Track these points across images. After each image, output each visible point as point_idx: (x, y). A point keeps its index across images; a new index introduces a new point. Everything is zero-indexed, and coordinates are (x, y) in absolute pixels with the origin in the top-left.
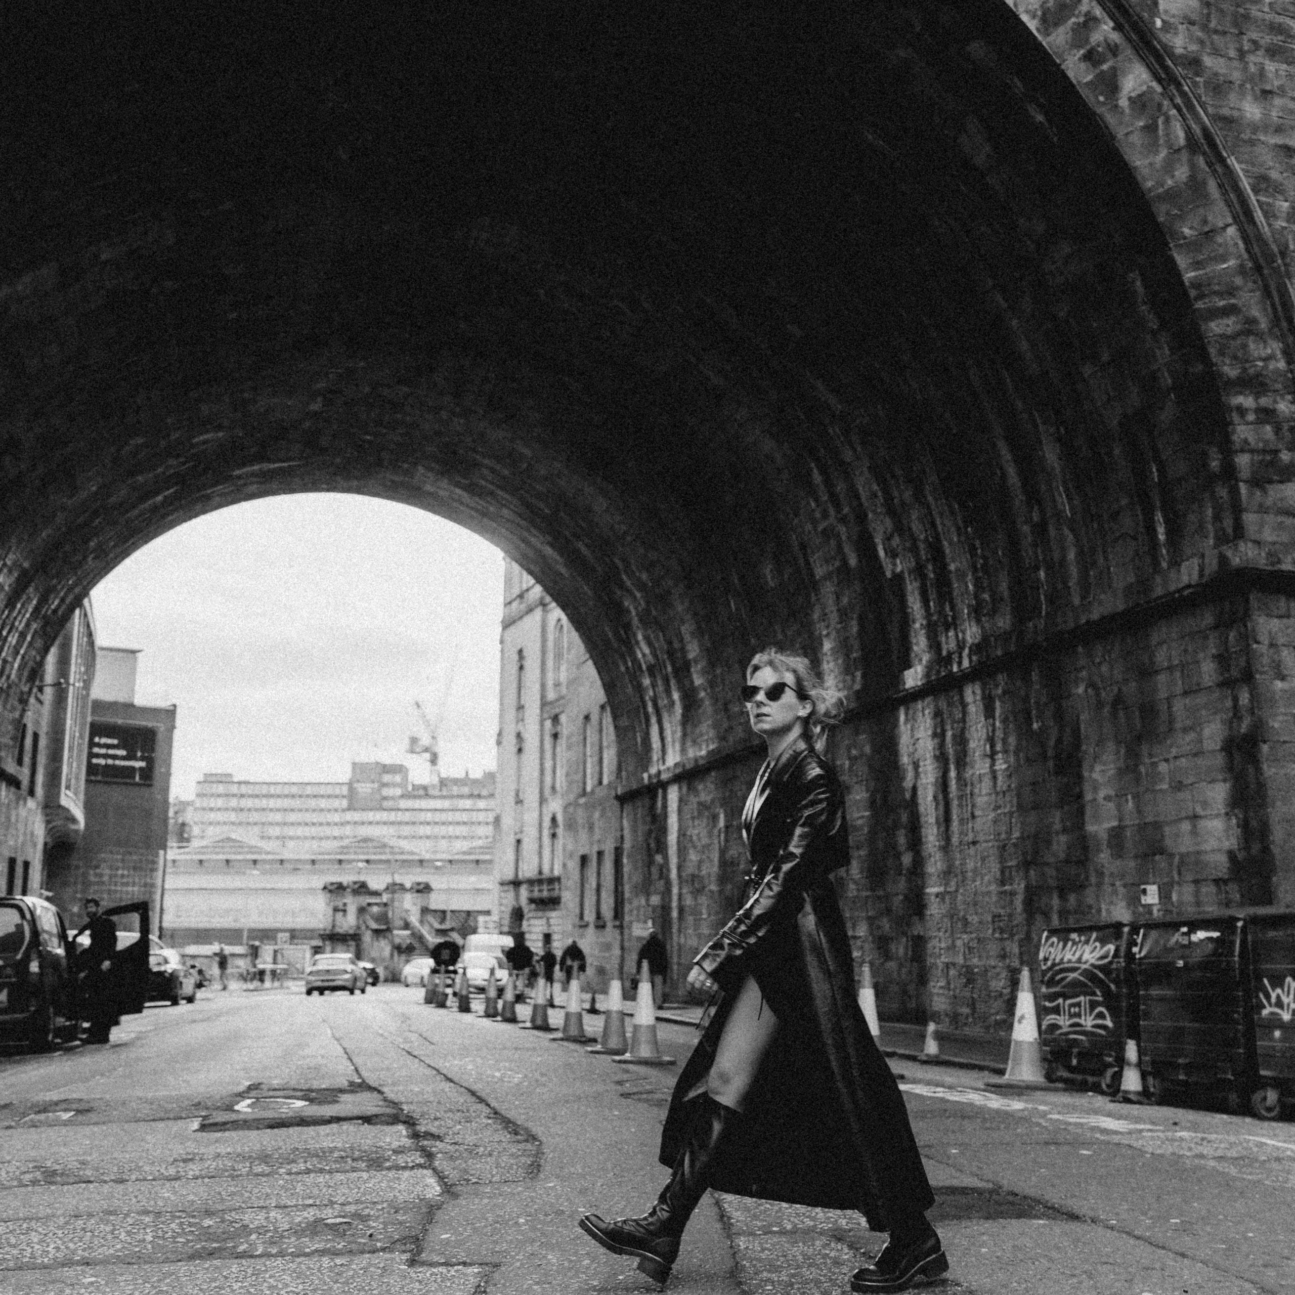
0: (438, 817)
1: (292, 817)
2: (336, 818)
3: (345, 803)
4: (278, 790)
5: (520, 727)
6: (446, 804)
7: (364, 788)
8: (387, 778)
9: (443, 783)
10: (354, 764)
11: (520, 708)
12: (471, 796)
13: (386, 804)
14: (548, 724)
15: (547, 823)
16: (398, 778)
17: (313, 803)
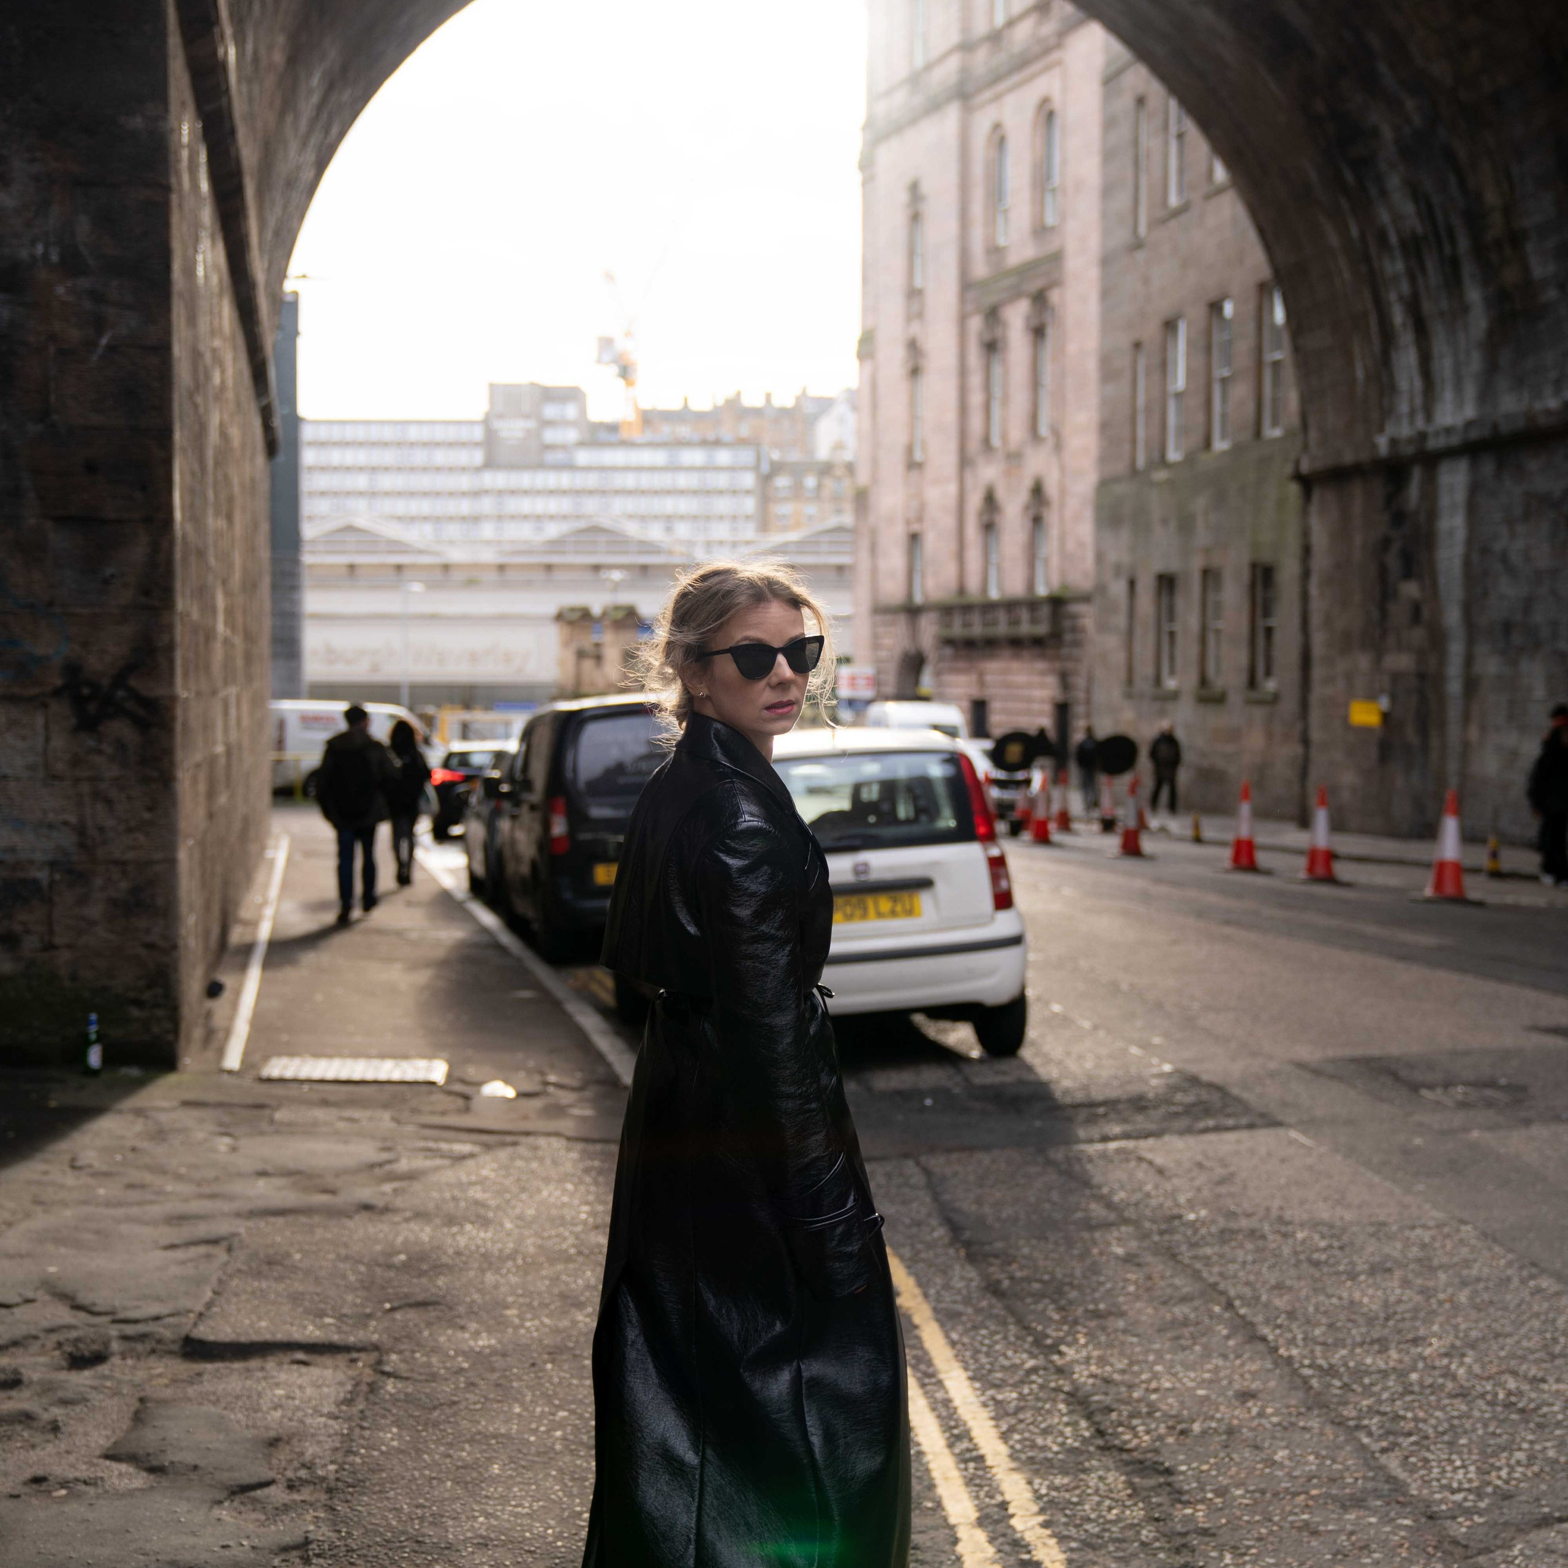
0: (646, 481)
1: (387, 482)
2: (464, 482)
3: (478, 457)
4: (360, 433)
5: (915, 329)
6: (659, 457)
7: (513, 429)
8: (550, 411)
9: (648, 419)
10: (493, 387)
11: (914, 294)
12: (705, 443)
13: (551, 457)
14: (976, 324)
15: (975, 501)
16: (571, 411)
17: (420, 457)
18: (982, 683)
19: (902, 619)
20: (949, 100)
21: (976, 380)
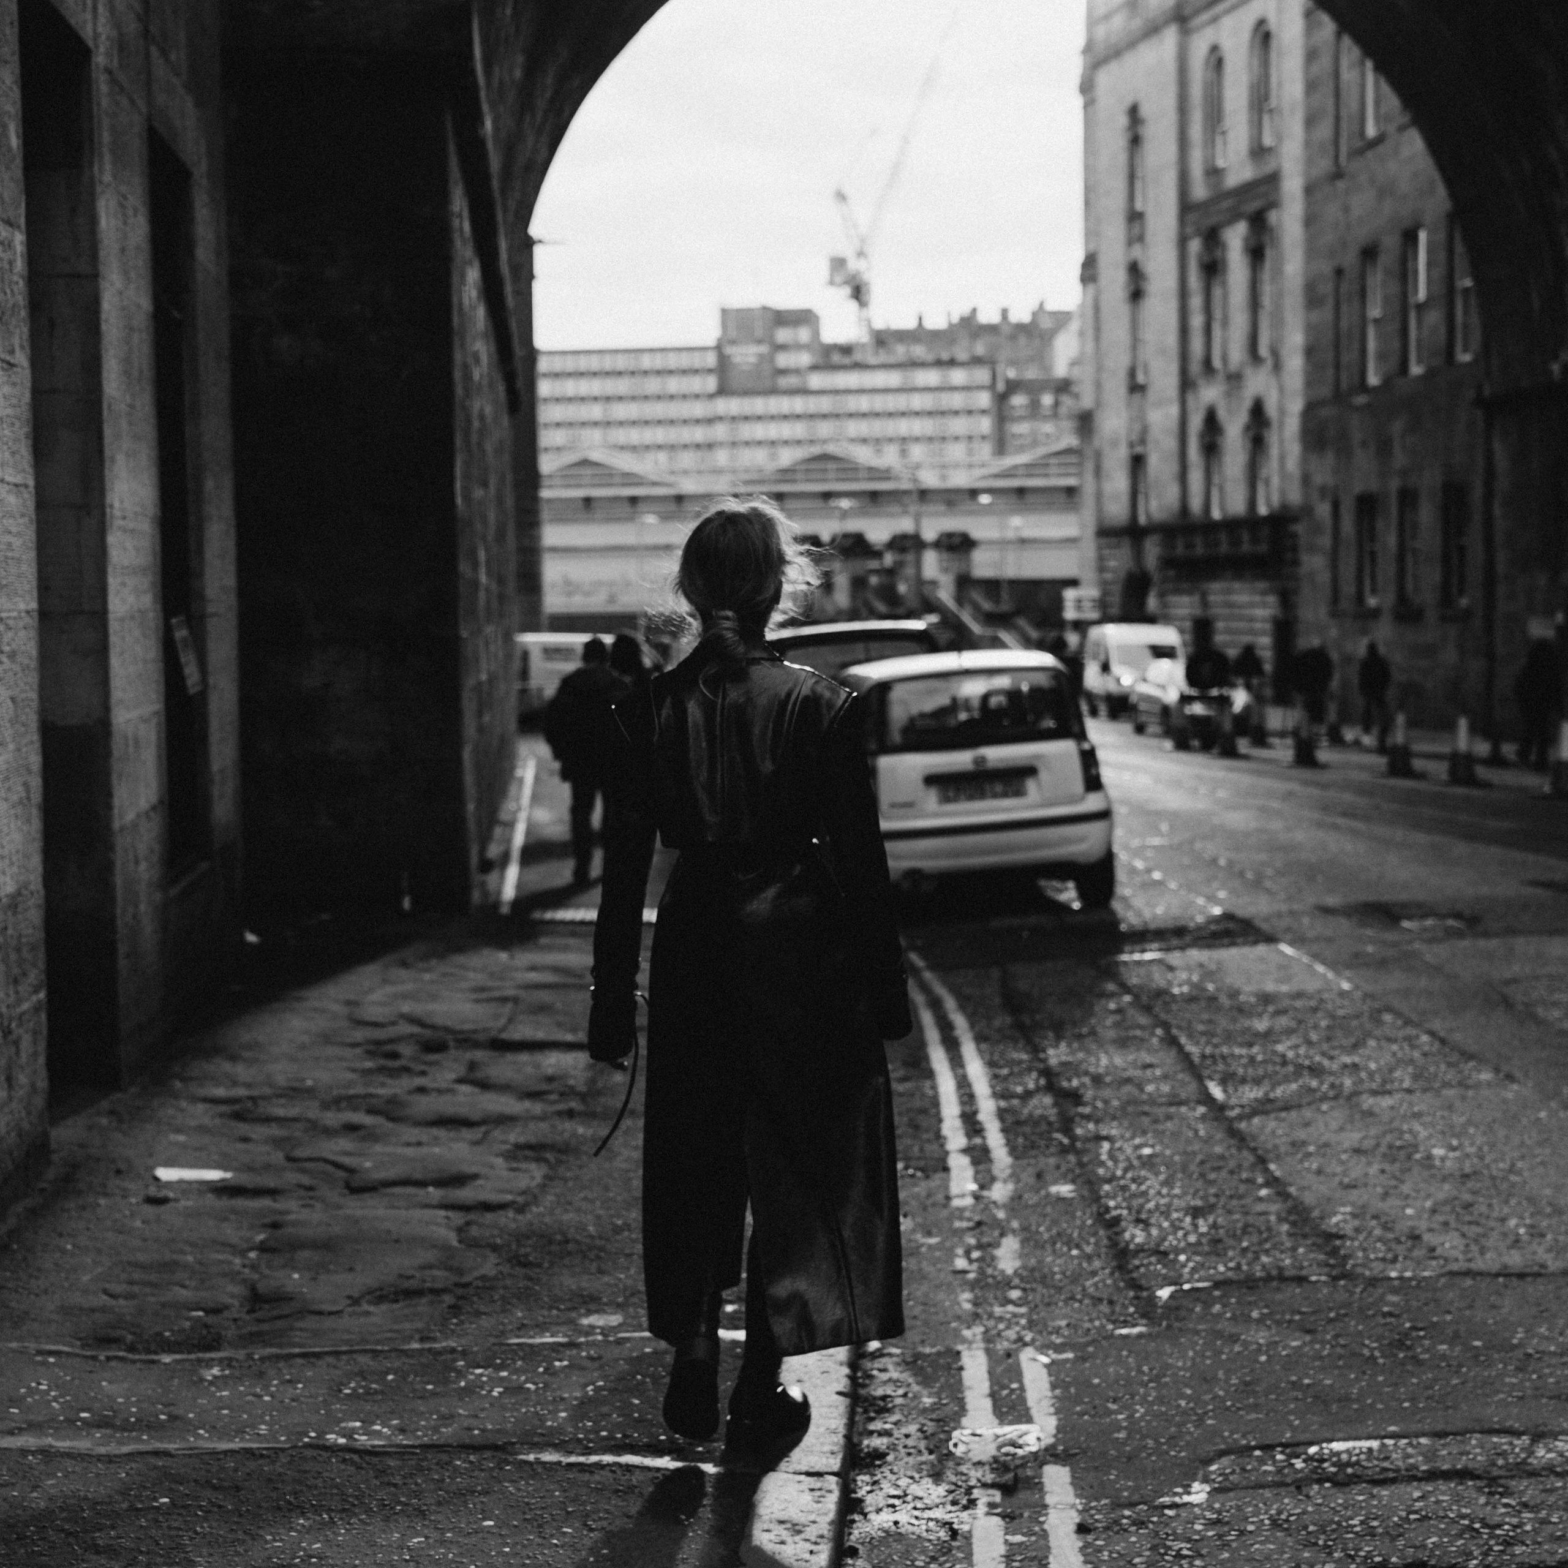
0: (880, 403)
1: (621, 411)
2: (698, 409)
3: (711, 383)
4: (594, 364)
5: (1137, 252)
6: (893, 379)
7: (745, 355)
8: (783, 335)
9: (882, 339)
10: (724, 312)
11: (1135, 217)
12: (939, 363)
13: (784, 382)
14: (1195, 246)
15: (1196, 422)
16: (803, 334)
17: (653, 385)
18: (1205, 604)
19: (1126, 542)
20: (1166, 23)
21: (1196, 302)
